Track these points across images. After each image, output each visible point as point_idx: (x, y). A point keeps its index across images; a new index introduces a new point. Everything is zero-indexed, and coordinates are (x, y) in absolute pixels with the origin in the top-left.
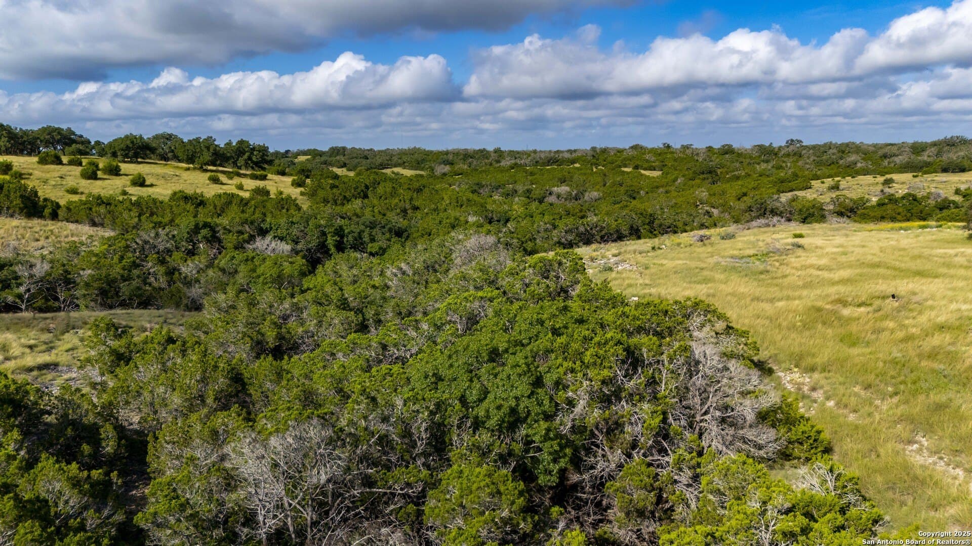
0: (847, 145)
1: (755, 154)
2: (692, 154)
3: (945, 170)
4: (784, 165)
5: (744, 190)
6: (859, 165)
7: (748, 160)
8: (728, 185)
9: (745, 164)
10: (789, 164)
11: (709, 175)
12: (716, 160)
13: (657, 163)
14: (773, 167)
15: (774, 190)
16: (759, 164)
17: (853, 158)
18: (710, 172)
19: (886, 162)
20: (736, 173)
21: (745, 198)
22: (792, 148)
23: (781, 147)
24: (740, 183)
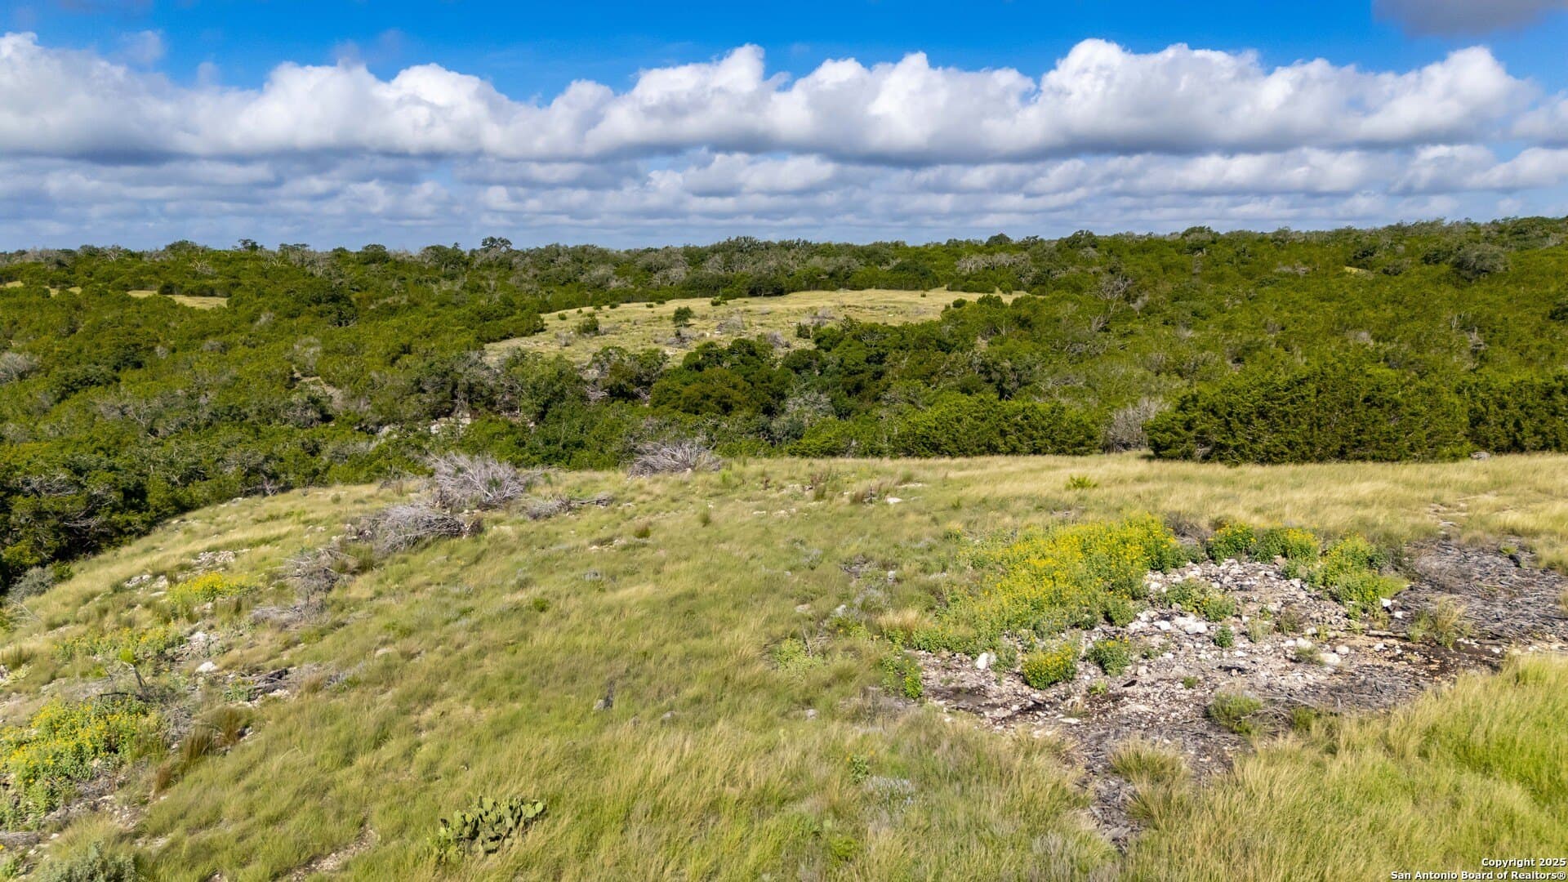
0: (584, 249)
1: (429, 264)
2: (303, 261)
3: (754, 293)
4: (484, 283)
5: (405, 339)
6: (614, 284)
7: (415, 275)
8: (370, 327)
9: (410, 281)
10: (492, 283)
11: (331, 306)
12: (352, 273)
13: (219, 281)
14: (464, 288)
15: (469, 338)
16: (436, 282)
17: (601, 271)
18: (335, 299)
19: (657, 278)
20: (389, 300)
21: (406, 359)
22: (493, 253)
23: (473, 251)
24: (394, 321)
